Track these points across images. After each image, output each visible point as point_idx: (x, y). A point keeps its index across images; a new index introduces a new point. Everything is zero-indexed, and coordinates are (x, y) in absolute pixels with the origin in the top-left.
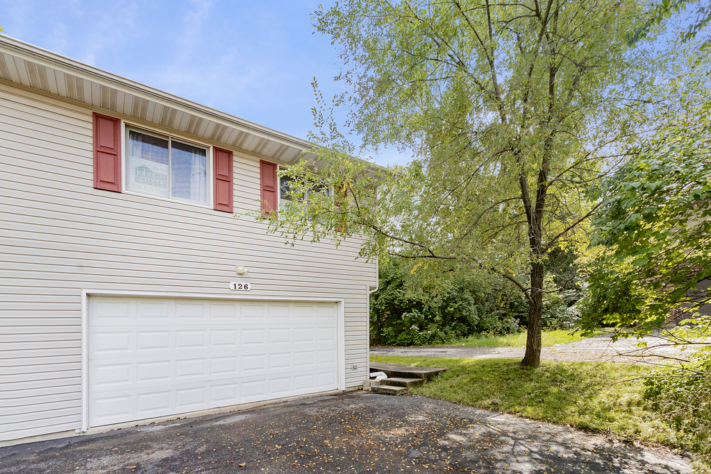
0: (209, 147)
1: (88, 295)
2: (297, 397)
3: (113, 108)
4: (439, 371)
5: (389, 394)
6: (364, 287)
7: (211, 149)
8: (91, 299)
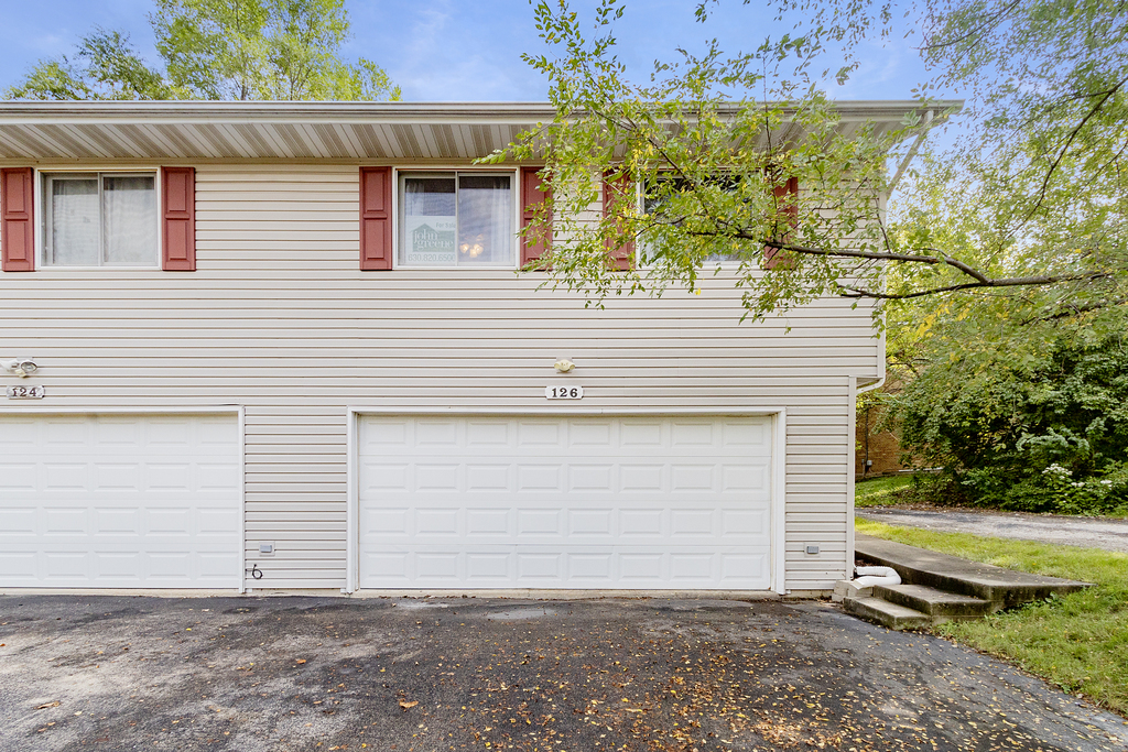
0: (513, 172)
1: (358, 415)
2: (672, 593)
3: (381, 154)
4: (1055, 589)
5: (877, 622)
6: (843, 381)
7: (518, 173)
8: (363, 419)
